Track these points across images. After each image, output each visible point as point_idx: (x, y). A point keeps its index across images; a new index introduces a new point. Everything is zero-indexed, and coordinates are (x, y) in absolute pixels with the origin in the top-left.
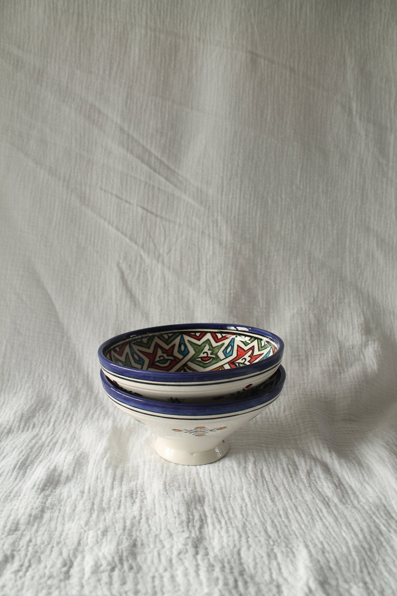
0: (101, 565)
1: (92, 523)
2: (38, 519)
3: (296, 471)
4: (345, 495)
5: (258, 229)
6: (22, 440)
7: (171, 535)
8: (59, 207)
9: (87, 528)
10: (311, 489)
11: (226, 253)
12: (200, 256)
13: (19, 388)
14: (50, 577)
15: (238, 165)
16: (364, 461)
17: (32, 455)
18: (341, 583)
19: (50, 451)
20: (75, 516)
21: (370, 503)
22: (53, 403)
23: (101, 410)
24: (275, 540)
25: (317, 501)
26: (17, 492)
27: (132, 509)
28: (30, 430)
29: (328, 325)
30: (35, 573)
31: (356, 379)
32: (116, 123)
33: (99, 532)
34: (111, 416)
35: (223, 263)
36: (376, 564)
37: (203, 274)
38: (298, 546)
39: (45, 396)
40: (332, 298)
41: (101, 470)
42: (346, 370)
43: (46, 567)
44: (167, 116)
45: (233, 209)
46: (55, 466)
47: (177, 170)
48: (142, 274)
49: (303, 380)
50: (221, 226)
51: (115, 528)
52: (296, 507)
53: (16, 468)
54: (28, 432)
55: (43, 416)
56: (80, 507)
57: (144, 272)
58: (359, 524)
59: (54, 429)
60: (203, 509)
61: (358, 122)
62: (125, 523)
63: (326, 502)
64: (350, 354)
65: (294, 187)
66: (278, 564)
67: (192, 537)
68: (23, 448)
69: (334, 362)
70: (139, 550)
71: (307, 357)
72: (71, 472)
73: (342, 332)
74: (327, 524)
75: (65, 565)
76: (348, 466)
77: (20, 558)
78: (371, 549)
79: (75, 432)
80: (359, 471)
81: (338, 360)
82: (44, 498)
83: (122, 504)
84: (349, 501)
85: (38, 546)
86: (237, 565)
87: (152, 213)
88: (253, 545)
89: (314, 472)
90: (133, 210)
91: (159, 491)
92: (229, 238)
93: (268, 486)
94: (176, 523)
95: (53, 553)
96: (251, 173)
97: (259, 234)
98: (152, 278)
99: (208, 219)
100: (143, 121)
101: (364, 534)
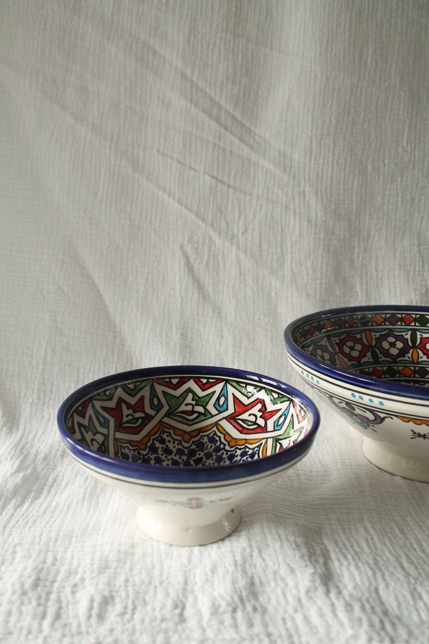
0: (220, 606)
2: (129, 555)
5: (355, 203)
7: (292, 570)
8: (105, 174)
9: (191, 566)
11: (315, 233)
12: (283, 237)
15: (331, 121)
24: (415, 578)
26: (95, 525)
30: (144, 616)
32: (176, 67)
35: (312, 246)
37: (287, 260)
43: (154, 610)
44: (240, 58)
45: (325, 178)
47: (253, 128)
48: (212, 259)
50: (309, 199)
53: (86, 498)
57: (214, 257)
62: (234, 557)
65: (400, 149)
67: (318, 573)
70: (258, 588)
77: (121, 599)
85: (137, 586)
86: (377, 604)
87: (223, 183)
88: (392, 583)
90: (199, 179)
92: (319, 214)
94: (295, 556)
95: (158, 594)
96: (346, 132)
97: (357, 210)
98: (224, 264)
99: (293, 191)
100: (210, 65)
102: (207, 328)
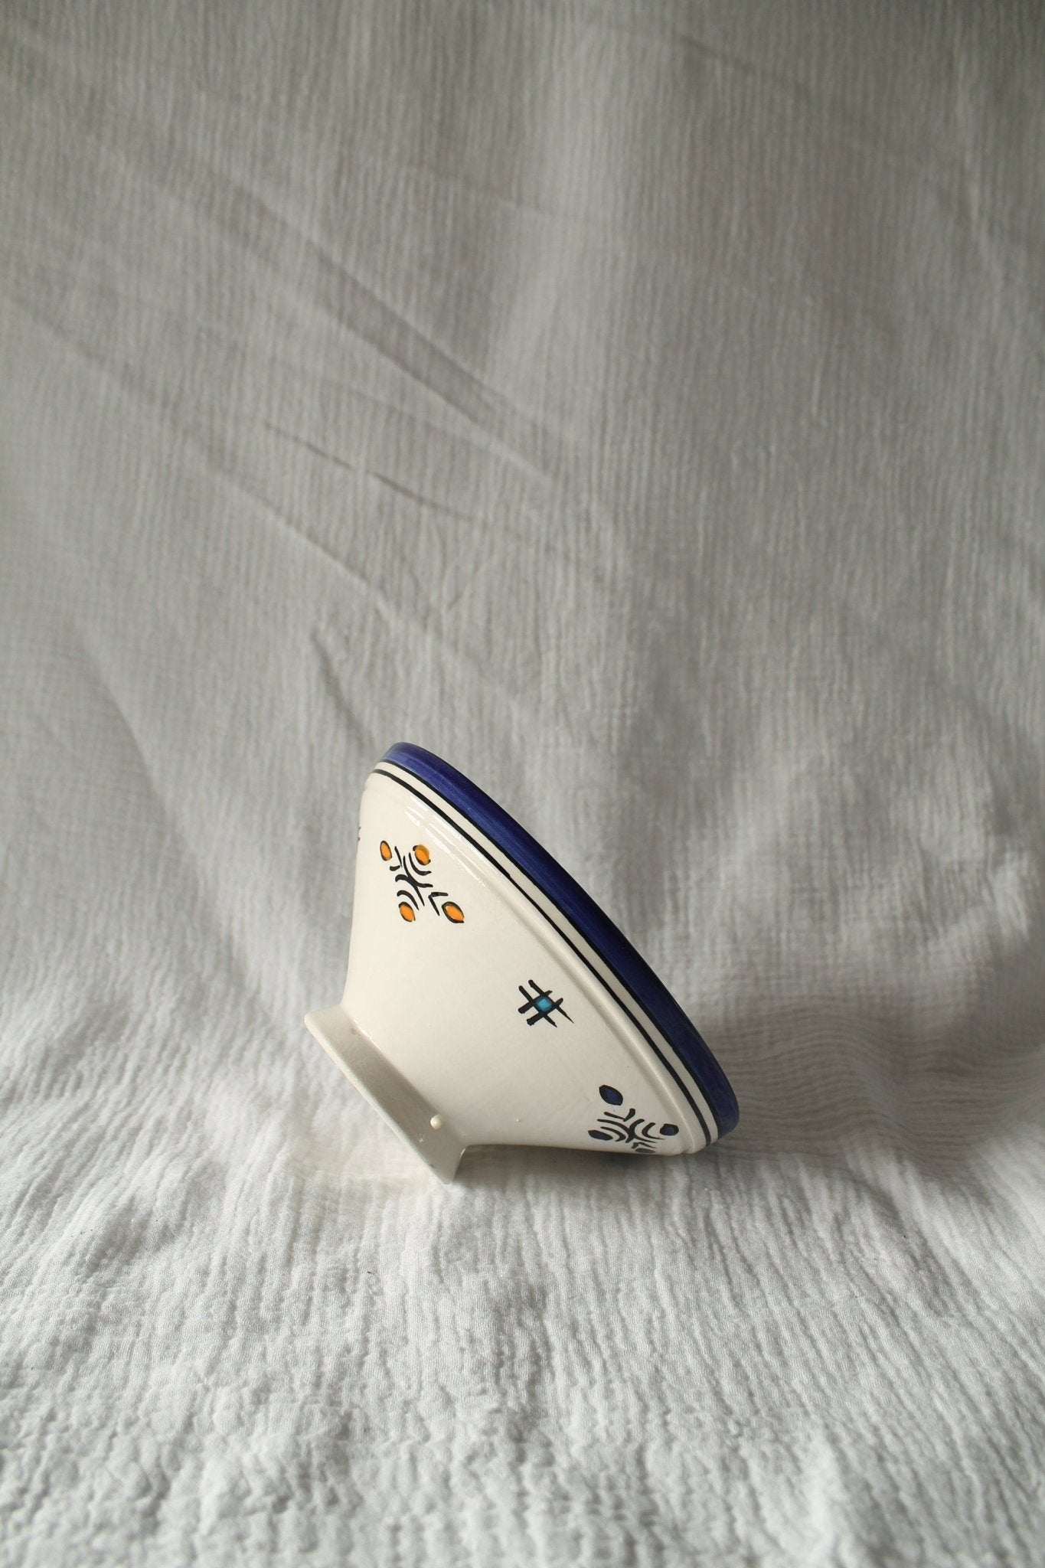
0: (248, 1492)
1: (227, 1365)
2: (76, 1350)
3: (805, 1216)
4: (941, 1288)
5: (701, 539)
6: (43, 1124)
7: (448, 1401)
8: (150, 475)
9: (212, 1378)
10: (846, 1268)
11: (612, 605)
12: (540, 613)
13: (40, 975)
14: (100, 1527)
15: (648, 360)
16: (994, 1190)
17: (70, 1166)
18: (932, 1551)
19: (120, 1152)
20: (180, 1344)
21: (1011, 1312)
22: (133, 1017)
23: (266, 1038)
24: (742, 1420)
25: (864, 1305)
26: (21, 1273)
27: (341, 1325)
28: (67, 1094)
29: (892, 807)
30: (59, 1514)
31: (969, 957)
32: (309, 243)
33: (246, 1393)
34: (291, 1055)
35: (603, 633)
36: (1032, 1496)
37: (548, 663)
38: (809, 1438)
39: (112, 998)
40: (906, 732)
41: (258, 1210)
42: (941, 930)
43: (91, 1497)
44: (449, 222)
45: (634, 484)
46: (132, 1200)
47: (477, 375)
48: (379, 663)
49: (824, 957)
50: (600, 530)
51: (291, 1379)
52: (803, 1321)
53: (23, 1204)
54: (63, 1099)
55: (104, 1055)
56: (195, 1316)
57: (386, 657)
58: (980, 1374)
59: (134, 1091)
60: (542, 1325)
61: (984, 240)
62: (320, 1364)
63: (889, 1309)
64: (952, 886)
65: (803, 422)
66: (752, 1493)
67: (509, 1409)
68: (44, 1145)
69: (910, 908)
70: (356, 1446)
71: (834, 893)
72: (175, 1213)
73: (932, 826)
74: (891, 1373)
75: (144, 1489)
76: (948, 1203)
77: (20, 1467)
78: (1015, 1452)
79: (190, 1102)
80: (979, 1218)
81: (920, 902)
82: (96, 1291)
83: (313, 1309)
84: (951, 1305)
85: (71, 1432)
86: (633, 1493)
87: (407, 493)
88: (682, 1435)
89: (854, 1219)
90: (356, 486)
91: (420, 1272)
92: (621, 563)
93: (724, 1260)
94: (462, 1367)
95: (113, 1454)
96: (682, 383)
97: (706, 554)
98: (408, 673)
99: (563, 510)
100: (383, 236)
101: (995, 1405)
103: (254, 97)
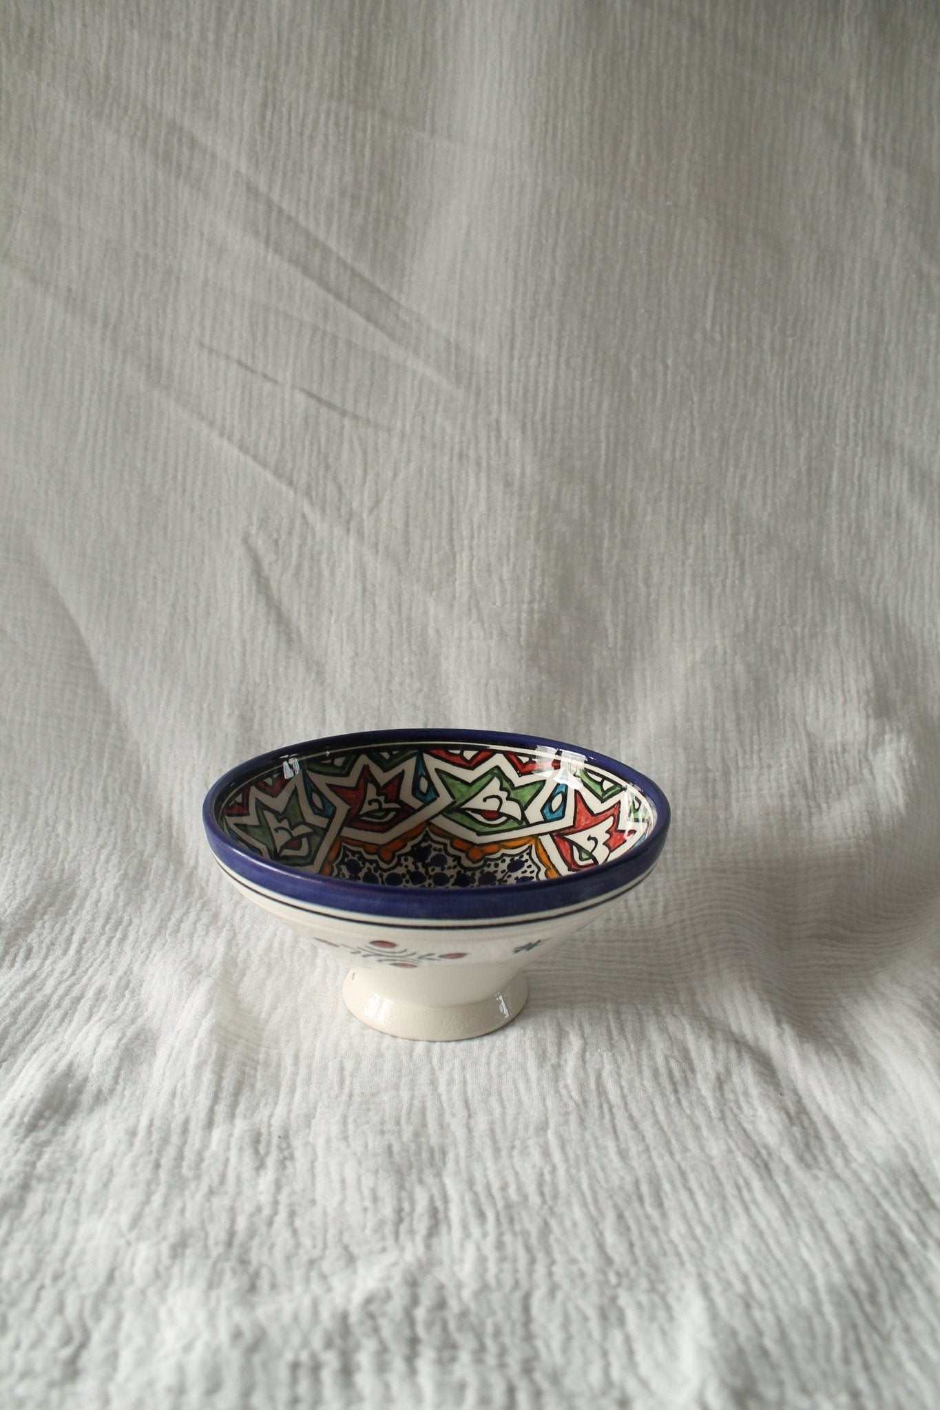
1: (148, 1221)
2: (11, 1207)
3: (689, 1074)
4: (813, 1142)
5: (603, 445)
7: (351, 1260)
8: (93, 392)
9: (132, 1236)
10: (725, 1124)
11: (520, 508)
12: (454, 516)
14: (26, 1374)
15: (553, 279)
16: (866, 1050)
17: (15, 1033)
18: (791, 1393)
19: (62, 1020)
20: (107, 1200)
21: (876, 1164)
22: (80, 893)
23: (201, 910)
24: (622, 1271)
25: (740, 1159)
27: (254, 1187)
28: (17, 965)
29: (781, 692)
31: (850, 830)
32: (238, 172)
33: (165, 1248)
34: (224, 926)
35: (512, 534)
36: (886, 1339)
37: (462, 562)
38: (683, 1287)
39: (61, 876)
40: (794, 624)
41: (184, 1074)
42: (824, 806)
43: (17, 1346)
44: (367, 152)
45: (541, 395)
46: (70, 1065)
47: (395, 295)
48: (306, 563)
49: (716, 832)
50: (509, 438)
51: (206, 1237)
52: (683, 1174)
54: (13, 970)
55: (53, 928)
56: (122, 1174)
57: (312, 558)
58: (844, 1223)
59: (79, 961)
60: (442, 1182)
61: (867, 164)
62: (233, 1221)
63: (763, 1163)
64: (836, 766)
65: (698, 337)
66: (628, 1340)
67: (405, 1262)
69: (796, 787)
71: (726, 773)
72: (108, 1079)
73: (817, 710)
74: (762, 1224)
75: (67, 1340)
76: (822, 1063)
78: (873, 1297)
79: (129, 971)
80: (850, 1077)
81: (805, 780)
82: (34, 1151)
83: (230, 1169)
84: (821, 1159)
86: (517, 1341)
87: (331, 406)
88: (565, 1284)
89: (735, 1079)
90: (283, 400)
91: (329, 1139)
92: (528, 469)
94: (365, 1226)
95: (39, 1307)
96: (585, 300)
97: (607, 459)
98: (332, 574)
99: (475, 421)
100: (305, 167)
101: (856, 1252)
102: (293, 705)
103: (183, 34)
